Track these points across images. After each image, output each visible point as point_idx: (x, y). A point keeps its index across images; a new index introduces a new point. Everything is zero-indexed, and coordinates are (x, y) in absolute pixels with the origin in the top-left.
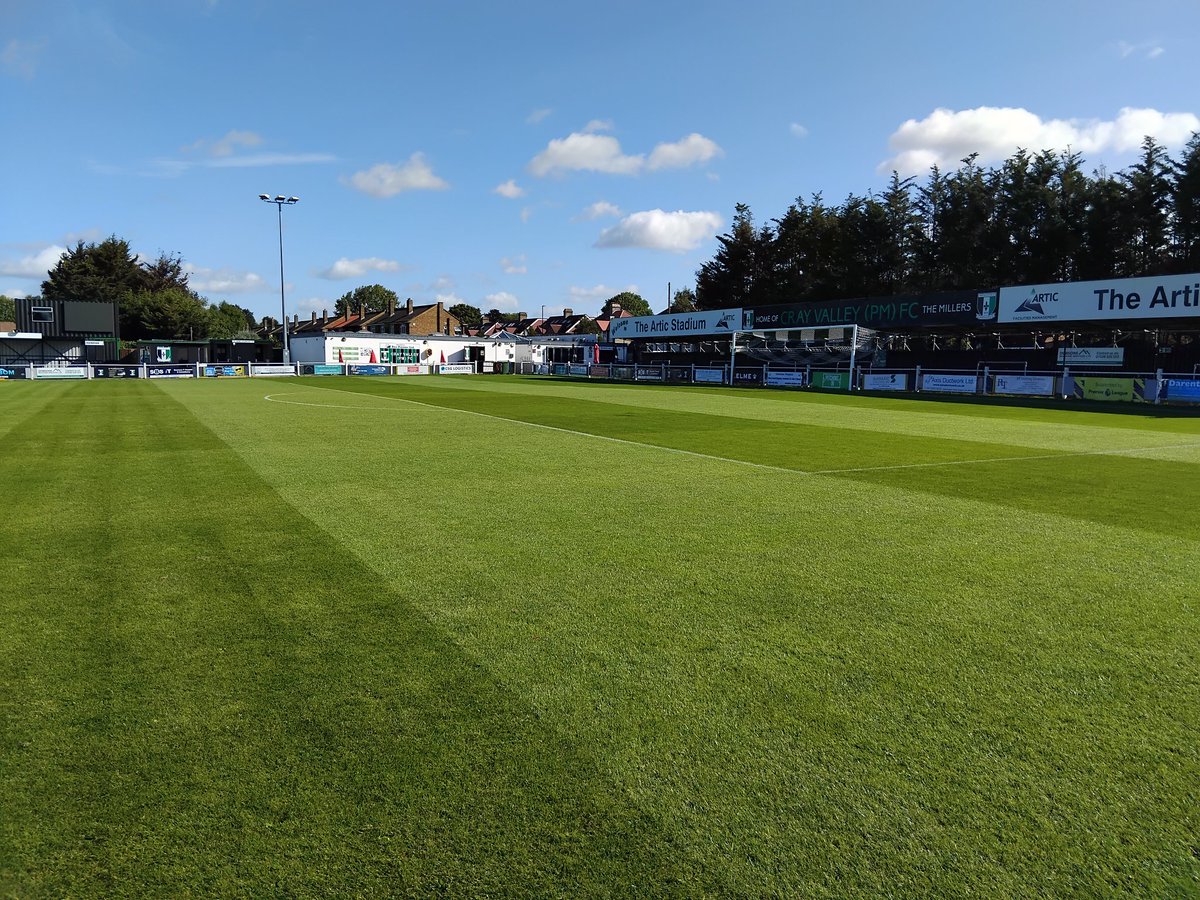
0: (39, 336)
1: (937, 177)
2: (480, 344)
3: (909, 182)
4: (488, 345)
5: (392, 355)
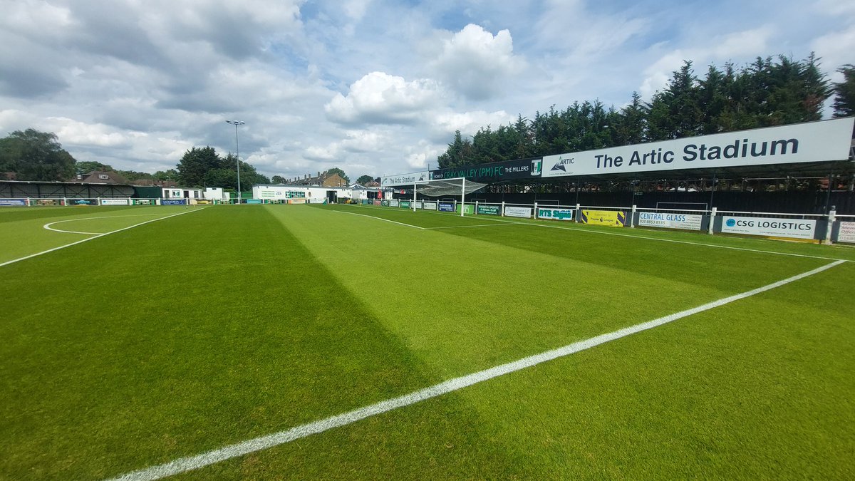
2: (335, 190)
5: (291, 194)
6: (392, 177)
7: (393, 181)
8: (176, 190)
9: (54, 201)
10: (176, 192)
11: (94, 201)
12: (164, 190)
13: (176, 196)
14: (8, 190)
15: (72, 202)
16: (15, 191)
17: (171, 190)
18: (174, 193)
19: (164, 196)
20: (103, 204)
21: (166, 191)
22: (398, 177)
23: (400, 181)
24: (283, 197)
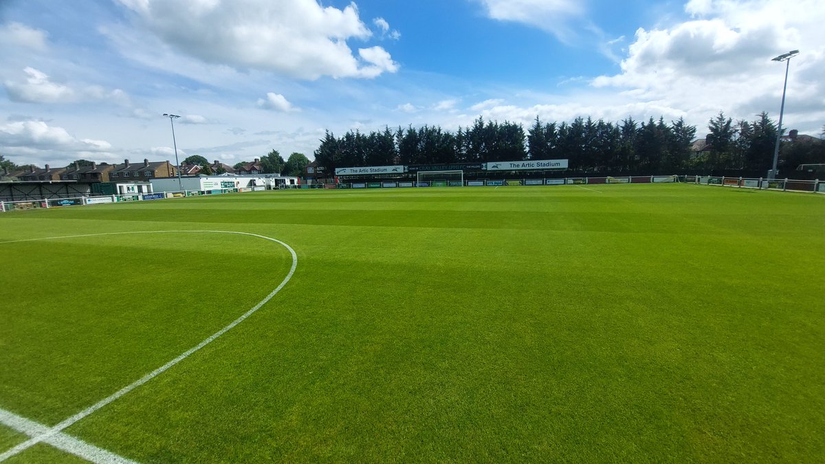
2: (254, 179)
4: (257, 179)
5: (225, 184)
6: (355, 168)
7: (356, 171)
8: (130, 185)
9: (34, 203)
10: (130, 188)
11: (79, 200)
12: (118, 185)
13: (131, 191)
14: (7, 192)
15: (53, 203)
16: (15, 192)
17: (125, 186)
18: (128, 189)
19: (119, 192)
20: (88, 203)
21: (120, 187)
22: (362, 168)
23: (367, 171)
24: (219, 187)
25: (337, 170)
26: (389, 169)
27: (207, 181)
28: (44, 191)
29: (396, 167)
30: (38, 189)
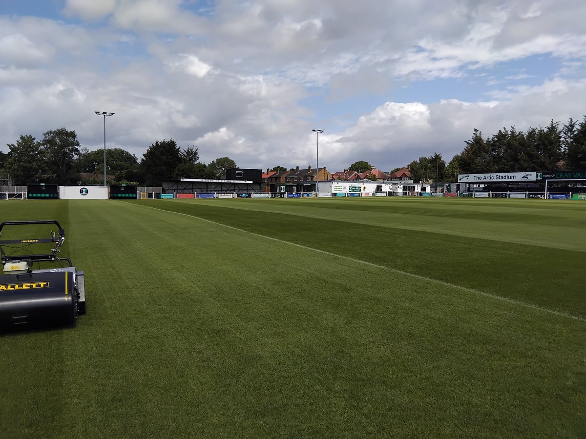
0: (251, 182)
1: (572, 122)
2: (381, 185)
3: (557, 123)
4: (383, 185)
5: (352, 189)
6: (479, 175)
7: (480, 178)
22: (487, 175)
23: (492, 178)
24: (347, 191)
25: (460, 176)
26: (519, 176)
27: (338, 185)
28: (236, 188)
29: (528, 173)
30: (233, 186)
